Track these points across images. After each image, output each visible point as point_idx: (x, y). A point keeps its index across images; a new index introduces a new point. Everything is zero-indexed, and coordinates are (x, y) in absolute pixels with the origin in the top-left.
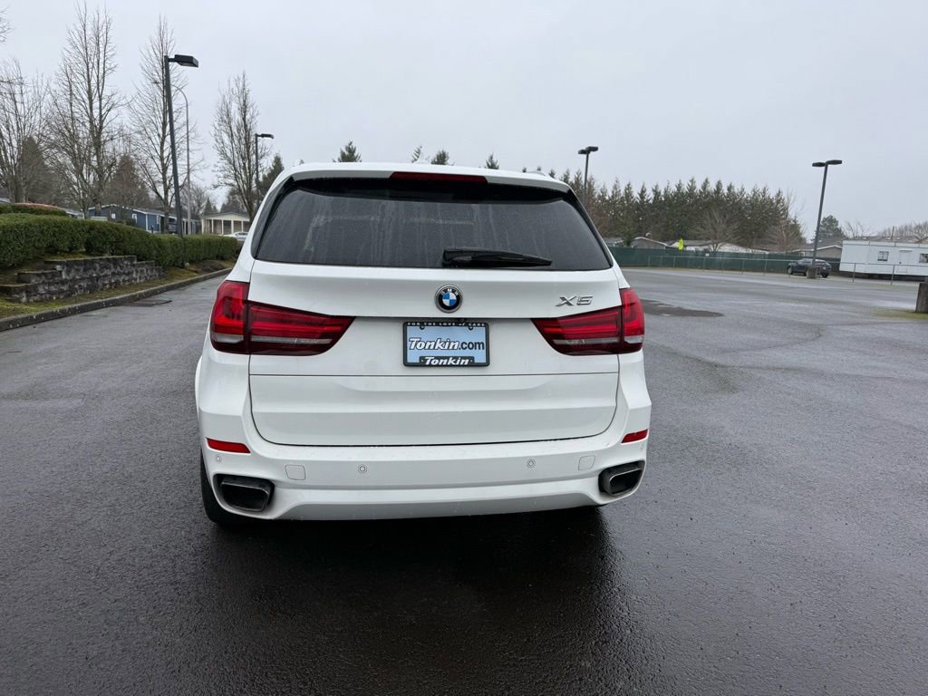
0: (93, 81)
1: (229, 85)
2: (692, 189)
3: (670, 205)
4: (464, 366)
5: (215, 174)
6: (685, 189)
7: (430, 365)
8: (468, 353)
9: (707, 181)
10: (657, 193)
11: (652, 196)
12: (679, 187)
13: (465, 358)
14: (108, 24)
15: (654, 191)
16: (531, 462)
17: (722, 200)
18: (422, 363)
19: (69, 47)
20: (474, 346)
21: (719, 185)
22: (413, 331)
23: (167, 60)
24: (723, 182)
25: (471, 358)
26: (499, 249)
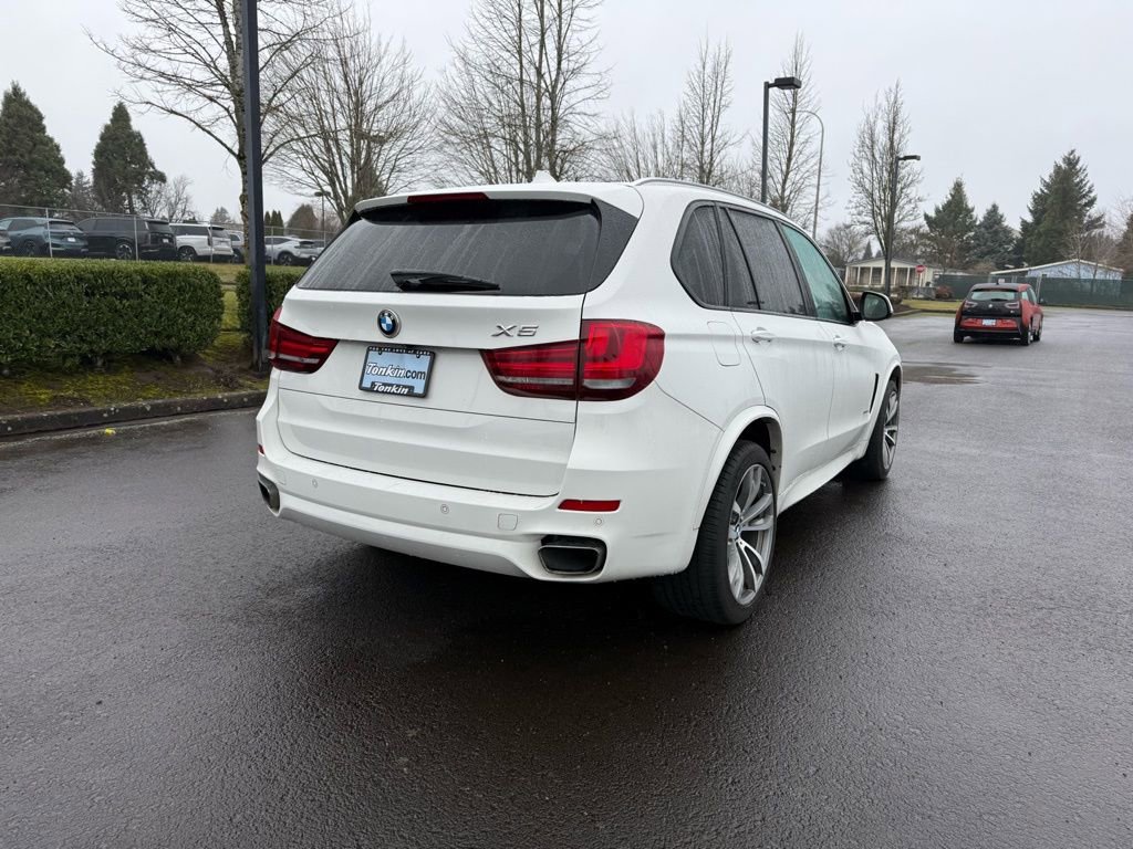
0: (708, 122)
1: (876, 100)
4: (403, 395)
5: (848, 211)
7: (377, 391)
8: (409, 382)
13: (405, 387)
14: (728, 57)
16: (445, 507)
18: (371, 390)
19: (688, 90)
20: (416, 375)
22: (373, 355)
23: (768, 86)
25: (411, 388)
26: (454, 272)
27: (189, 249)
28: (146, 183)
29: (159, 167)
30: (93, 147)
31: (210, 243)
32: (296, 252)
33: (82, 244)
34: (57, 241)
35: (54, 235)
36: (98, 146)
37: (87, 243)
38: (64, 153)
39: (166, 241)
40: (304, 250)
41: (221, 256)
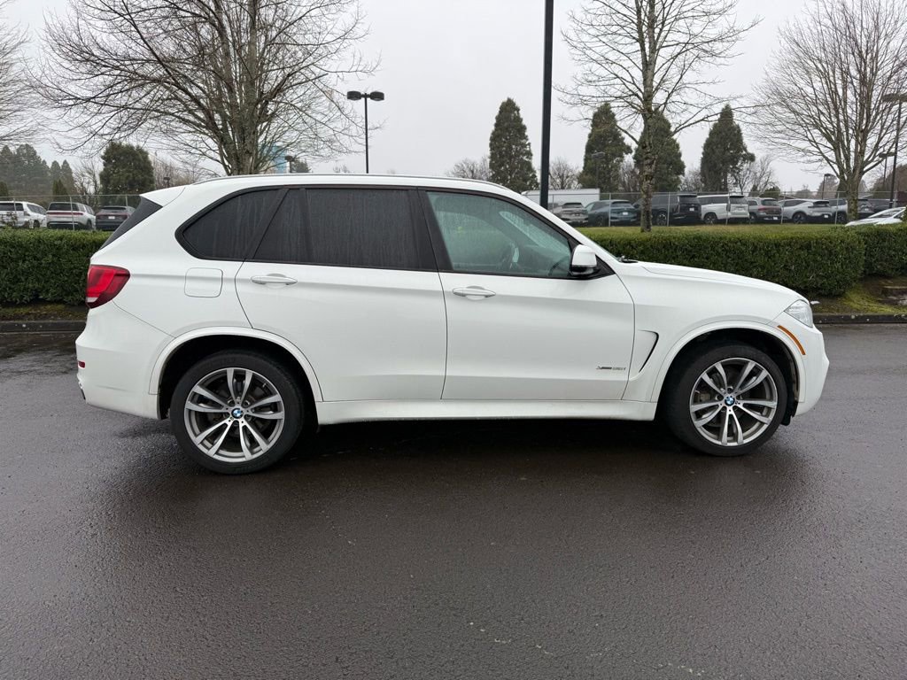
27: (711, 215)
28: (739, 164)
29: (750, 150)
30: (703, 142)
31: (728, 209)
32: (808, 212)
33: (632, 216)
34: (615, 215)
35: (613, 211)
36: (708, 141)
37: (636, 215)
38: (682, 149)
39: (692, 210)
40: (816, 209)
41: (736, 219)
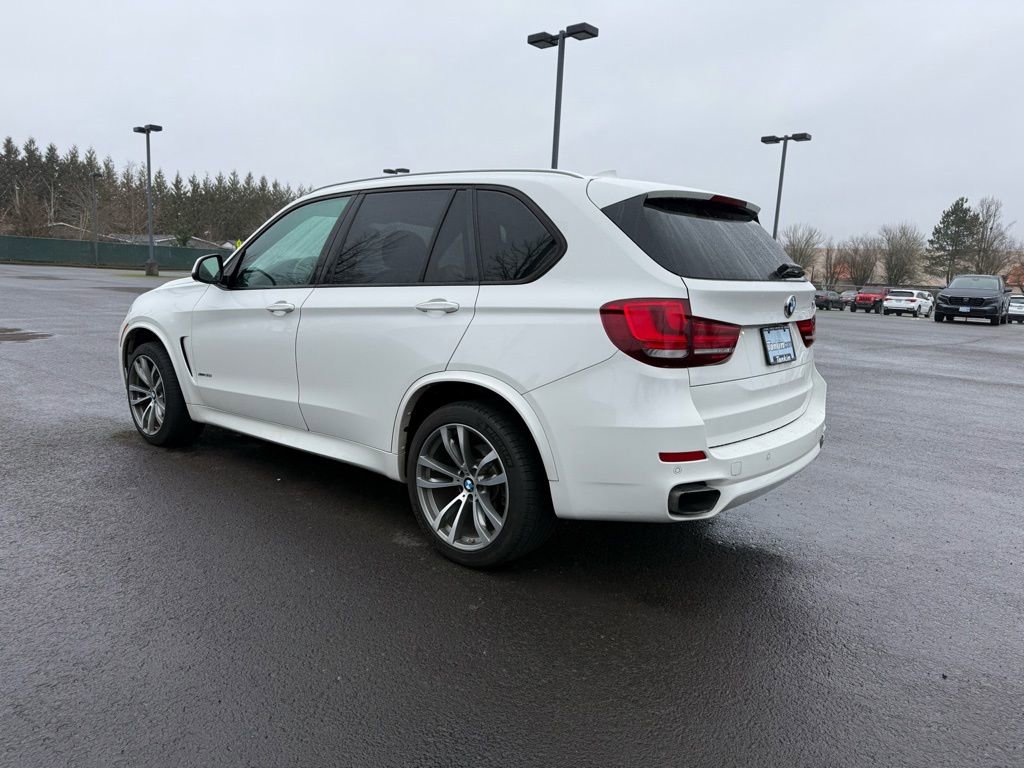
2: (235, 183)
3: (212, 200)
6: (227, 182)
8: (788, 350)
9: (250, 175)
10: (195, 186)
11: (189, 188)
12: (220, 180)
15: (190, 182)
17: (269, 198)
20: (788, 345)
21: (263, 181)
24: (267, 178)
25: (790, 355)
